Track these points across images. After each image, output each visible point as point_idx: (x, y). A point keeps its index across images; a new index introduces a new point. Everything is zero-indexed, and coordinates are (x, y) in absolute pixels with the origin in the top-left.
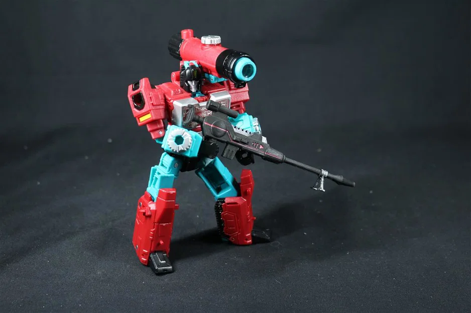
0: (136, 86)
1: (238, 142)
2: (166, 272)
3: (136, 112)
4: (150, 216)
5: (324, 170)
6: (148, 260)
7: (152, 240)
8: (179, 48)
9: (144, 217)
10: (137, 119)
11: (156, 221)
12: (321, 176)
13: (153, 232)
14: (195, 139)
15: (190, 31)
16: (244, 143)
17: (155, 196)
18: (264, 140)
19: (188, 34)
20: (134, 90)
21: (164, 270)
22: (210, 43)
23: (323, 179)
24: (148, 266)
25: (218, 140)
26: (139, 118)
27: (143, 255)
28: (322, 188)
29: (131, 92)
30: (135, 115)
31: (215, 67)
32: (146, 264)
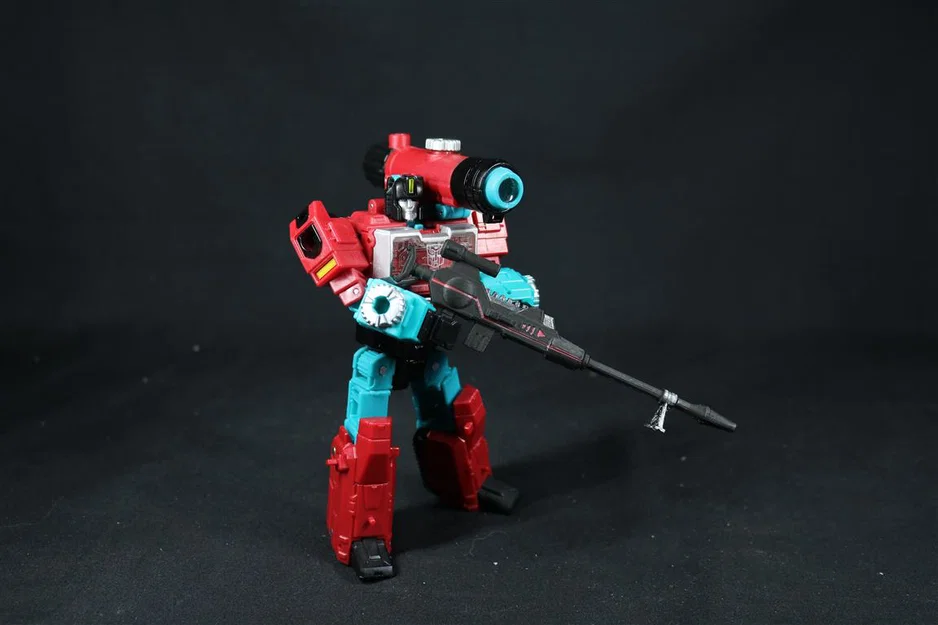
0: (303, 217)
1: (495, 321)
2: (379, 578)
3: (308, 263)
4: (345, 471)
5: (671, 391)
6: (350, 555)
7: (354, 517)
8: (383, 163)
9: (338, 473)
10: (313, 275)
11: (357, 480)
12: (663, 403)
13: (355, 500)
14: (412, 307)
15: (404, 137)
16: (507, 324)
17: (355, 432)
18: (549, 321)
19: (400, 141)
20: (298, 226)
21: (377, 573)
22: (440, 149)
23: (665, 409)
24: (350, 565)
25: (456, 313)
26: (315, 273)
27: (340, 545)
28: (660, 426)
29: (294, 231)
30: (307, 270)
31: (449, 186)
32: (347, 562)
